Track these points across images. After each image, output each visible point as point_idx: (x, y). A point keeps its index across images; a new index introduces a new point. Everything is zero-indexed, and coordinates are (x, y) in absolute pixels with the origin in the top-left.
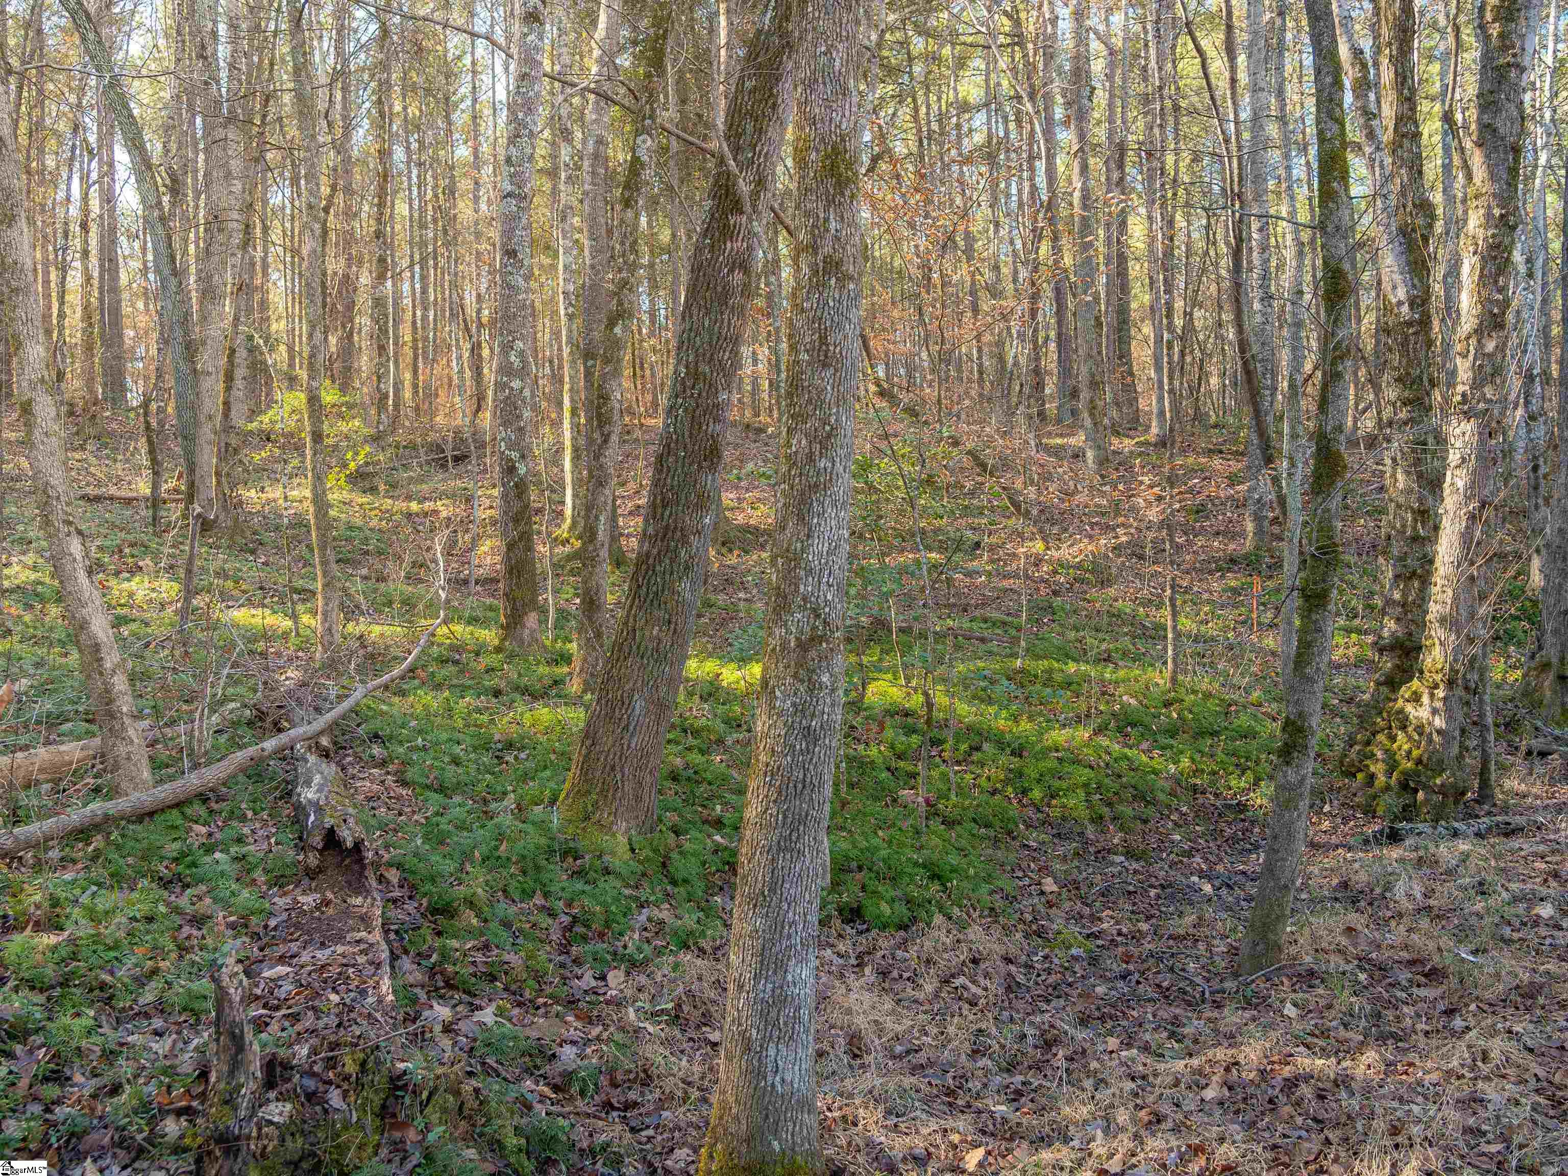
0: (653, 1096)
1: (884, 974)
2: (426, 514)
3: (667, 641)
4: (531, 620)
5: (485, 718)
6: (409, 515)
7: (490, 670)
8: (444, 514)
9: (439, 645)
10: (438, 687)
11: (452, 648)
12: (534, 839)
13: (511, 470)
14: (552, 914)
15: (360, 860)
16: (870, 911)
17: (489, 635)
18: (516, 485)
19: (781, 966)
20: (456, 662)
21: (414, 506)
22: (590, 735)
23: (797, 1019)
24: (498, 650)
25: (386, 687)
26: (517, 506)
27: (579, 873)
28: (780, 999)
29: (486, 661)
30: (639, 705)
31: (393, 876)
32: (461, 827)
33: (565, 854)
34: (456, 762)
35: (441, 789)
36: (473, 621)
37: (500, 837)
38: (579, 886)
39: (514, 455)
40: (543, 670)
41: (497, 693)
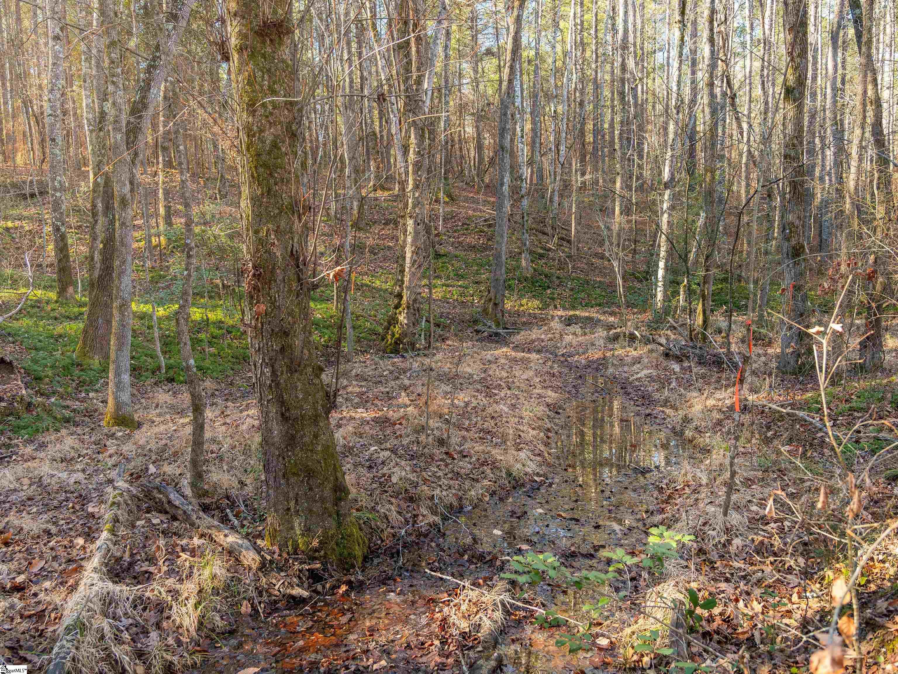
0: (97, 414)
1: (174, 393)
2: (16, 228)
3: (109, 301)
4: (71, 290)
5: (52, 327)
6: (7, 229)
7: (53, 310)
8: (27, 228)
9: (31, 300)
10: (31, 317)
11: (37, 301)
12: (68, 361)
13: (58, 229)
14: (73, 381)
15: (12, 366)
16: (177, 379)
17: (53, 295)
18: (61, 236)
19: (119, 375)
20: (39, 307)
21: (10, 224)
22: (85, 331)
23: (124, 386)
24: (56, 302)
25: (11, 317)
26: (61, 244)
27: (82, 370)
28: (120, 382)
29: (53, 306)
30: (100, 321)
31: (22, 371)
32: (44, 359)
33: (78, 366)
34: (40, 341)
35: (36, 349)
36: (45, 288)
37: (56, 360)
38: (82, 373)
39: (59, 223)
40: (76, 310)
41: (56, 319)
